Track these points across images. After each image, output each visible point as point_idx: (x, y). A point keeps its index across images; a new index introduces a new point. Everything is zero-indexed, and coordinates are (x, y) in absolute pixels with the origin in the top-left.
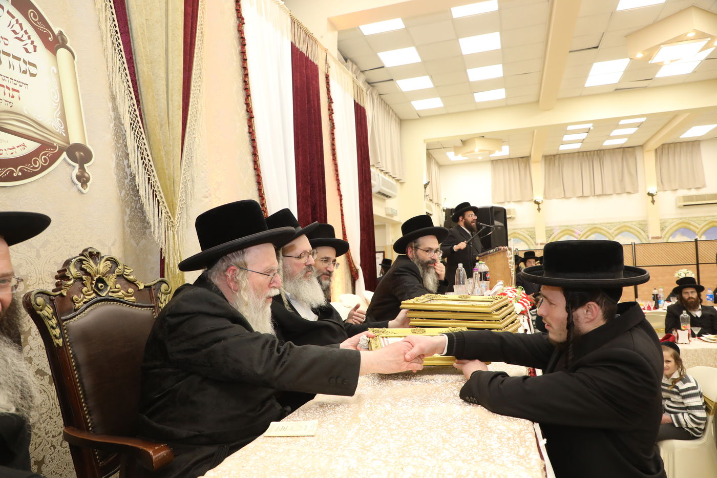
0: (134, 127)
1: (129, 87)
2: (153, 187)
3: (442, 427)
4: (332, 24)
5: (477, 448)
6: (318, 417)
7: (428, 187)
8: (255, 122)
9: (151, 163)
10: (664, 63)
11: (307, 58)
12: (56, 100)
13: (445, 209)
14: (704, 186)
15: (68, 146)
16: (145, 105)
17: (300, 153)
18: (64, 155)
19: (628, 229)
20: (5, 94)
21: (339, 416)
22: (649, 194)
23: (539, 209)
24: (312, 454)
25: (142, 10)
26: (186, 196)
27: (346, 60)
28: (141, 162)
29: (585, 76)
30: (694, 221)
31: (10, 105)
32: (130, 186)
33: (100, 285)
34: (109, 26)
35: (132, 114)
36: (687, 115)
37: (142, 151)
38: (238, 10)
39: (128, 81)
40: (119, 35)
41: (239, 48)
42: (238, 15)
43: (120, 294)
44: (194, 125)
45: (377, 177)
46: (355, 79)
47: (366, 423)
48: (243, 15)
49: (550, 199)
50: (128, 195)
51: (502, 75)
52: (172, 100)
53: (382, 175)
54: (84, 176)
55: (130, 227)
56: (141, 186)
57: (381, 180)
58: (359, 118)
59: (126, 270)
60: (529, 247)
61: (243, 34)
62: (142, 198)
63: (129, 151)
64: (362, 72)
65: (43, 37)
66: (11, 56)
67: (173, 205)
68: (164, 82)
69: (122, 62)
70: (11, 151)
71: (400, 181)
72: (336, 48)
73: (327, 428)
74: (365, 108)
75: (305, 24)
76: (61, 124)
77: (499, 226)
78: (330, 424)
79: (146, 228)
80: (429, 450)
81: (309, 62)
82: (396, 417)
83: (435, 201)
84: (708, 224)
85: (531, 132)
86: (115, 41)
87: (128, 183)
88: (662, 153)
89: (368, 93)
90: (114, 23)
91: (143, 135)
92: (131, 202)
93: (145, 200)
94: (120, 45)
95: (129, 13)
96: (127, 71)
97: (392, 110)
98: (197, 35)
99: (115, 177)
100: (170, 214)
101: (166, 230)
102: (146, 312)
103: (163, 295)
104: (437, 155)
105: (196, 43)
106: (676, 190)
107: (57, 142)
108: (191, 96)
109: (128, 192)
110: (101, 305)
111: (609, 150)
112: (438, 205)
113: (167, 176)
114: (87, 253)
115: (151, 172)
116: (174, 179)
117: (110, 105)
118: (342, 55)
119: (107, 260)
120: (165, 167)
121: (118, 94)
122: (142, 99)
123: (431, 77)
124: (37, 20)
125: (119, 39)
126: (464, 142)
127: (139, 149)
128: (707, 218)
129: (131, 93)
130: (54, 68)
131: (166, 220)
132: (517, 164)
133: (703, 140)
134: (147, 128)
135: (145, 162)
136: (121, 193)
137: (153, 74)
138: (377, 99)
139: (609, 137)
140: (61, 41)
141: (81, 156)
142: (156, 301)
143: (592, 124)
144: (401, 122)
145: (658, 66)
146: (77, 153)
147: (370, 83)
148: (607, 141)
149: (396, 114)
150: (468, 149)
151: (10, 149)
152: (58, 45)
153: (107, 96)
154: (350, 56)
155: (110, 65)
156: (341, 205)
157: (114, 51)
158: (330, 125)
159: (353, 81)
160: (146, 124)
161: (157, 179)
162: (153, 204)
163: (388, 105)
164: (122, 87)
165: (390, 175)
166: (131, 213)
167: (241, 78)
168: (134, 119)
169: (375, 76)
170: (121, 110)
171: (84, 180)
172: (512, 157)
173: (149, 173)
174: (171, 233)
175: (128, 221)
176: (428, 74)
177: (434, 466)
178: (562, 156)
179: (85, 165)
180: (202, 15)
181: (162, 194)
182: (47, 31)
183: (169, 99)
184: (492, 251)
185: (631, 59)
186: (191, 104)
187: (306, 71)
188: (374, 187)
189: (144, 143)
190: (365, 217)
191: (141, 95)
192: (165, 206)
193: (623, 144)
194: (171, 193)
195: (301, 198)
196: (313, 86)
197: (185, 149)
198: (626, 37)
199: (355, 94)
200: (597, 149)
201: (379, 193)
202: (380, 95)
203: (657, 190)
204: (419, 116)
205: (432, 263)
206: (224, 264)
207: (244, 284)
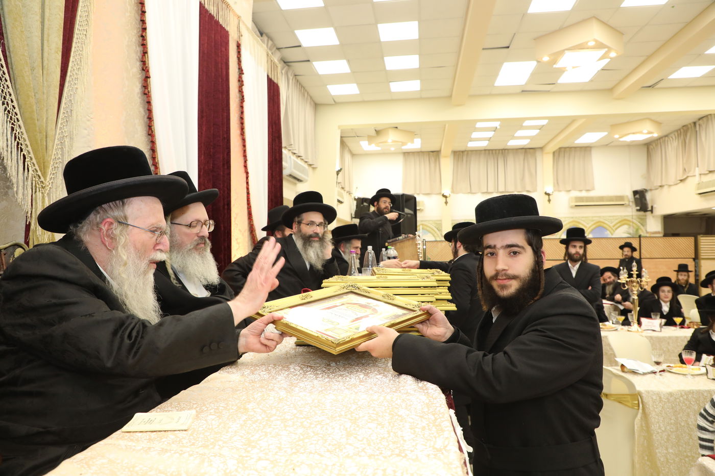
2: (17, 139)
3: (346, 415)
5: (387, 440)
6: (195, 406)
7: (340, 174)
8: (151, 83)
9: (17, 110)
10: (567, 69)
11: (217, 22)
13: (356, 198)
14: (593, 189)
16: (10, 41)
17: (204, 123)
21: (221, 405)
22: (546, 193)
23: (446, 203)
24: (181, 452)
27: (261, 34)
29: (495, 75)
30: (584, 221)
36: (583, 120)
37: (4, 94)
44: (76, 74)
45: (288, 159)
46: (270, 53)
47: (255, 412)
49: (457, 193)
51: (418, 67)
52: (48, 41)
53: (294, 157)
57: (293, 163)
58: (272, 94)
60: (435, 239)
64: (278, 49)
67: (44, 163)
71: (312, 166)
72: (251, 19)
73: (206, 420)
74: (279, 85)
77: (411, 214)
78: (211, 414)
79: (8, 188)
80: (330, 445)
81: (219, 27)
82: (292, 405)
83: (347, 189)
84: (595, 224)
85: (442, 126)
88: (559, 156)
89: (283, 72)
97: (308, 93)
100: (39, 173)
101: (34, 191)
104: (350, 142)
106: (570, 191)
108: (75, 40)
111: (513, 149)
112: (349, 193)
113: (37, 128)
115: (16, 120)
116: (46, 133)
118: (257, 27)
120: (36, 118)
122: (6, 33)
123: (348, 61)
126: (378, 132)
128: (594, 219)
131: (34, 179)
132: (428, 160)
133: (594, 147)
135: (8, 109)
137: (24, 6)
138: (292, 80)
139: (513, 138)
143: (499, 122)
144: (316, 106)
145: (562, 71)
147: (286, 63)
148: (511, 141)
149: (311, 98)
150: (382, 139)
154: (266, 29)
156: (247, 183)
158: (239, 98)
159: (268, 55)
160: (11, 63)
161: (23, 130)
162: (17, 159)
163: (304, 87)
165: (303, 159)
167: (138, 32)
169: (291, 55)
172: (423, 150)
173: (13, 121)
174: (39, 195)
176: (345, 58)
177: (334, 465)
178: (470, 153)
181: (30, 148)
183: (45, 39)
184: (400, 238)
185: (538, 62)
186: (73, 49)
187: (215, 36)
188: (285, 169)
189: (7, 86)
190: (273, 198)
191: (6, 27)
192: (33, 163)
193: (526, 145)
194: (41, 150)
195: (202, 170)
196: (222, 53)
197: (64, 100)
198: (535, 39)
199: (268, 69)
200: (502, 148)
201: (290, 176)
202: (296, 75)
203: (553, 190)
204: (335, 102)
205: (314, 237)
206: (98, 216)
207: (123, 240)
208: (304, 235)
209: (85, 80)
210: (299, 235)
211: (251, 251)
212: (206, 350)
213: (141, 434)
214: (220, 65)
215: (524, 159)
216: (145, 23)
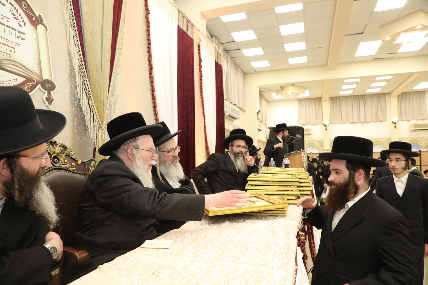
0: (81, 71)
1: (79, 48)
2: (91, 107)
4: (203, 15)
5: (260, 258)
6: (173, 239)
7: (259, 114)
8: (153, 72)
9: (90, 92)
10: (403, 44)
11: (187, 35)
12: (36, 54)
13: (270, 127)
14: (427, 119)
15: (42, 80)
16: (88, 59)
17: (181, 90)
18: (39, 86)
19: (380, 143)
20: (6, 49)
21: (185, 239)
22: (393, 122)
23: (326, 129)
24: (165, 257)
25: (88, 4)
26: (110, 113)
27: (212, 37)
28: (84, 92)
29: (355, 50)
30: (420, 140)
31: (9, 56)
32: (78, 105)
33: (55, 160)
34: (68, 12)
35: (80, 63)
36: (417, 75)
37: (85, 85)
38: (146, 6)
39: (79, 45)
40: (74, 18)
41: (146, 28)
42: (146, 8)
43: (67, 166)
44: (117, 71)
45: (228, 106)
46: (217, 48)
48: (149, 9)
49: (333, 124)
50: (76, 111)
51: (305, 49)
52: (104, 56)
53: (231, 105)
54: (51, 99)
55: (77, 129)
56: (83, 105)
57: (231, 108)
58: (218, 71)
59: (71, 152)
61: (149, 19)
62: (84, 112)
63: (77, 85)
64: (222, 44)
65: (30, 18)
66: (11, 28)
67: (102, 117)
68: (100, 46)
69: (75, 33)
70: (9, 82)
71: (243, 110)
72: (206, 29)
73: (177, 245)
74: (222, 65)
75: (187, 15)
76: (38, 68)
77: (299, 138)
78: (179, 243)
79: (86, 130)
80: (233, 258)
81: (188, 37)
82: (218, 241)
83: (264, 122)
85: (323, 82)
86: (72, 21)
87: (77, 103)
88: (402, 98)
89: (225, 56)
90: (72, 11)
91: (86, 76)
92: (78, 115)
93: (85, 114)
94: (74, 23)
95: (80, 5)
96: (78, 39)
97: (239, 67)
98: (121, 19)
99: (69, 100)
100: (100, 123)
101: (98, 132)
102: (82, 177)
103: (92, 168)
104: (265, 95)
105: (120, 24)
106: (410, 120)
107: (36, 78)
108: (116, 54)
109: (77, 109)
110: (56, 171)
111: (370, 95)
112: (266, 125)
113: (99, 100)
114: (49, 141)
116: (103, 102)
117: (68, 58)
118: (210, 33)
119: (60, 146)
120: (99, 95)
121: (72, 52)
122: (86, 55)
123: (263, 48)
124: (27, 8)
125: (74, 20)
126: (282, 88)
127: (84, 84)
128: (427, 138)
129: (80, 52)
130: (35, 36)
131: (98, 126)
132: (314, 103)
133: (427, 91)
134: (88, 72)
135: (87, 92)
136: (72, 109)
137: (94, 41)
138: (230, 60)
139: (370, 88)
140: (40, 21)
141: (49, 87)
142: (88, 171)
143: (359, 79)
144: (245, 74)
145: (399, 45)
146: (47, 85)
147: (226, 51)
148: (368, 90)
149: (241, 70)
150: (285, 92)
151: (8, 81)
152: (38, 22)
153: (66, 53)
154: (215, 34)
155: (68, 35)
156: (205, 122)
157: (71, 27)
158: (200, 75)
159: (215, 49)
160: (88, 70)
161: (93, 102)
162: (91, 116)
163: (237, 64)
164: (75, 47)
165: (237, 106)
166: (78, 121)
167: (146, 45)
168: (81, 67)
169: (229, 47)
170: (73, 61)
171: (50, 101)
172: (311, 98)
173: (89, 98)
174: (100, 133)
175: (76, 125)
176: (261, 46)
177: (233, 266)
178: (341, 98)
179: (51, 92)
180: (124, 7)
181: (96, 111)
182: (32, 14)
183: (103, 56)
184: (293, 152)
185: (383, 41)
186: (115, 59)
187: (186, 43)
188: (226, 112)
189: (87, 81)
190: (219, 130)
191: (86, 52)
192: (97, 118)
193: (378, 92)
194: (101, 110)
195: (180, 117)
196: (190, 51)
197: (111, 85)
198: (380, 27)
199: (215, 57)
200: (363, 94)
201: (229, 116)
202: (232, 58)
203: (398, 120)
204: (255, 71)
205: (240, 154)
206: (126, 146)
207: (138, 156)
208: (235, 152)
209: (121, 75)
210: (232, 153)
211: (206, 161)
212: (190, 212)
213: (149, 249)
214: (189, 58)
215: (378, 101)
216: (150, 41)
